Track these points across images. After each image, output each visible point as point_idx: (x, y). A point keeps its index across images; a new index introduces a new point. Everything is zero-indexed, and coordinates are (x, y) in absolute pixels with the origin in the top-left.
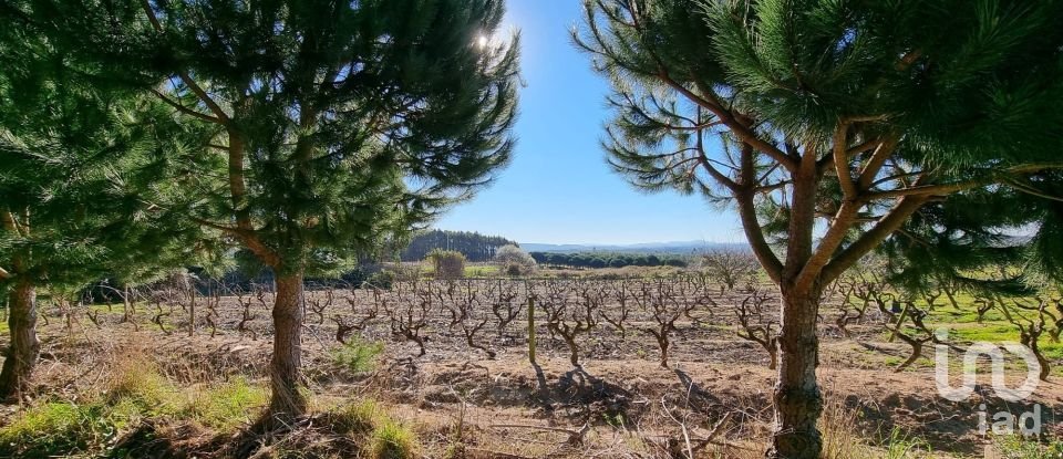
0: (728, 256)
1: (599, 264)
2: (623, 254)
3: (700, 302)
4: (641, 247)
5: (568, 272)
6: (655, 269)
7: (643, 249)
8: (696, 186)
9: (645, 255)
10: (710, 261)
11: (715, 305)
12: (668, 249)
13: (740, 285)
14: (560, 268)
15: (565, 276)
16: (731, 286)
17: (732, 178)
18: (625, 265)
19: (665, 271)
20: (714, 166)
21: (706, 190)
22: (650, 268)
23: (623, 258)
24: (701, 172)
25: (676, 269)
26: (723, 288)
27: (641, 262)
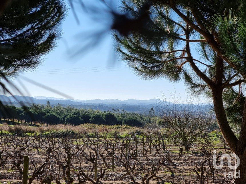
0: (187, 119)
1: (53, 120)
2: (79, 109)
3: (163, 164)
4: (97, 103)
5: (23, 127)
6: (113, 129)
7: (100, 106)
8: (181, 75)
9: (103, 112)
10: (167, 122)
11: (175, 166)
12: (125, 107)
13: (196, 147)
14: (14, 123)
15: (19, 132)
16: (187, 149)
17: (208, 75)
18: (83, 123)
19: (124, 132)
20: (197, 64)
21: (188, 78)
22: (107, 127)
23: (79, 114)
24: (187, 68)
25: (134, 129)
26: (181, 150)
27: (98, 120)
